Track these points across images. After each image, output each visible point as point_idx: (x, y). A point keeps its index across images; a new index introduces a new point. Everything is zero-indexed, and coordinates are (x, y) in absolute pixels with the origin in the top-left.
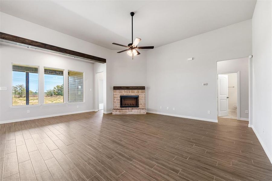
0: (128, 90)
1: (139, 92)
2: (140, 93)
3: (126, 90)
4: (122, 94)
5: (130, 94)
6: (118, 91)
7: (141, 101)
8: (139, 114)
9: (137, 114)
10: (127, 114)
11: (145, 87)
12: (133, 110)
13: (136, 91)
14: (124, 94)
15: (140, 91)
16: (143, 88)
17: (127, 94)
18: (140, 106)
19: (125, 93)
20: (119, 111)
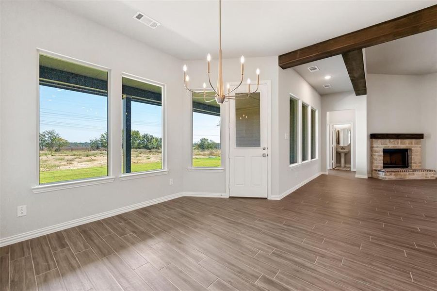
0: (395, 140)
1: (412, 143)
2: (413, 145)
3: (392, 140)
4: (386, 147)
5: (399, 147)
6: (380, 141)
7: (415, 159)
8: (425, 178)
9: (422, 178)
10: (407, 179)
11: (423, 134)
12: (415, 173)
13: (407, 141)
14: (389, 147)
15: (414, 141)
16: (420, 136)
17: (393, 147)
18: (414, 166)
19: (391, 144)
20: (395, 175)
